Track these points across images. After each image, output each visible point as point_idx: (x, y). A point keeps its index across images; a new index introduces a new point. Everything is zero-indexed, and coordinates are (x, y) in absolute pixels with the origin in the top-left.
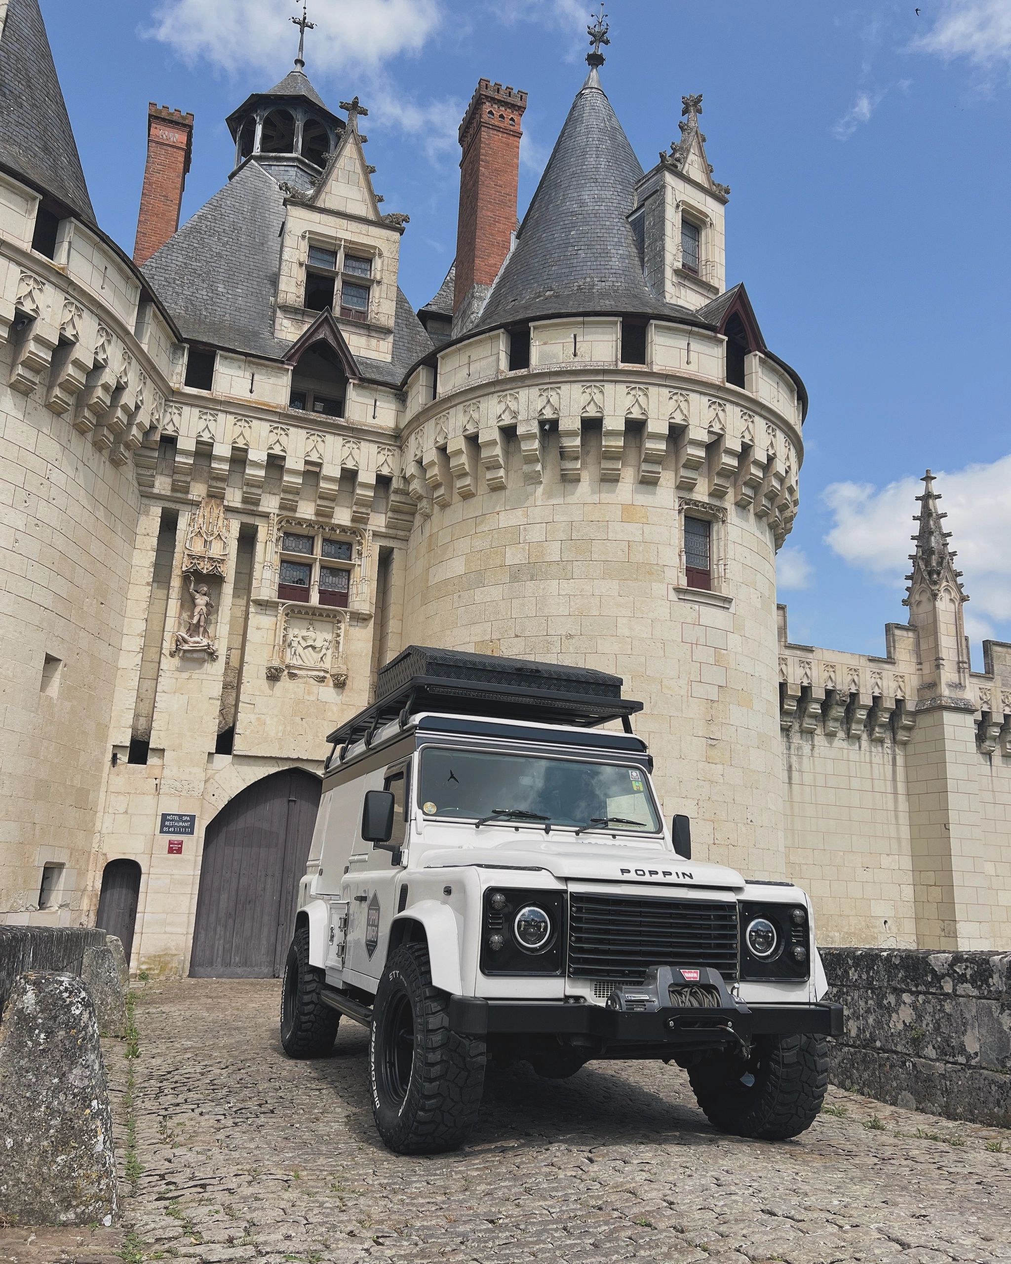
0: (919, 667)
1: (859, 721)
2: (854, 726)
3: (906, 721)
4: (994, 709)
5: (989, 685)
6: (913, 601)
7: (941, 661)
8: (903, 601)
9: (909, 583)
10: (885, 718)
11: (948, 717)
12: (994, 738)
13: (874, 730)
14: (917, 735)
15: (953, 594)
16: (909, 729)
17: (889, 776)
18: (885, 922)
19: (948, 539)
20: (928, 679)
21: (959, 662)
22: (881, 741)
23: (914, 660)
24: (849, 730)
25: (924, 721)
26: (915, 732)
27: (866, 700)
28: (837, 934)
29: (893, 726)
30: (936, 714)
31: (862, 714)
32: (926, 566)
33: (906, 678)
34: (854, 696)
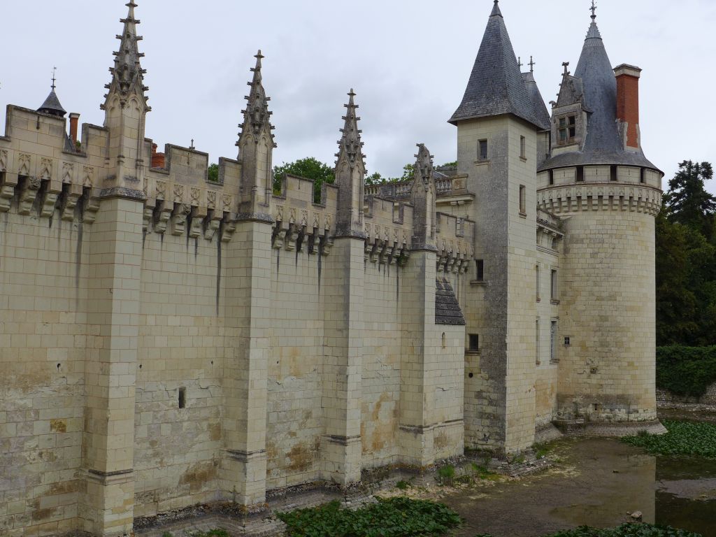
0: (107, 161)
1: (50, 204)
2: (45, 207)
3: (90, 204)
4: (167, 199)
5: (165, 179)
6: (108, 106)
7: (122, 159)
8: (101, 106)
9: (107, 91)
10: (72, 201)
11: (121, 204)
12: (166, 221)
13: (63, 211)
14: (100, 217)
15: (139, 104)
16: (94, 211)
17: (74, 249)
18: (59, 365)
19: (141, 59)
20: (111, 173)
21: (137, 160)
22: (70, 220)
23: (103, 155)
24: (41, 210)
25: (105, 206)
26: (99, 214)
27: (56, 186)
28: (13, 377)
29: (81, 206)
30: (114, 201)
31: (52, 198)
32: (120, 79)
33: (95, 170)
34: (45, 183)
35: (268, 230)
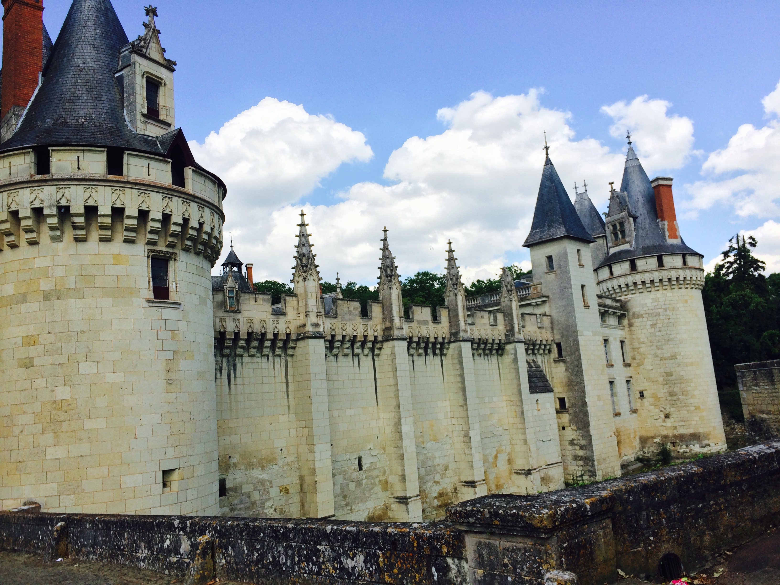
0: (298, 315)
1: (267, 347)
2: (264, 350)
3: (291, 344)
4: (337, 333)
5: (335, 321)
6: (295, 280)
7: (308, 313)
8: (291, 280)
9: (294, 271)
10: (280, 344)
11: (311, 342)
12: (338, 348)
13: (275, 350)
14: (298, 351)
15: (315, 277)
16: (294, 348)
17: (284, 374)
18: (281, 450)
19: (312, 247)
20: (302, 322)
21: (317, 312)
22: (280, 356)
23: (296, 312)
24: (262, 352)
25: (300, 344)
26: (297, 349)
27: (270, 336)
28: (255, 460)
29: (285, 348)
30: (306, 341)
31: (268, 343)
32: (301, 262)
33: (292, 321)
34: (263, 335)
35: (404, 344)
